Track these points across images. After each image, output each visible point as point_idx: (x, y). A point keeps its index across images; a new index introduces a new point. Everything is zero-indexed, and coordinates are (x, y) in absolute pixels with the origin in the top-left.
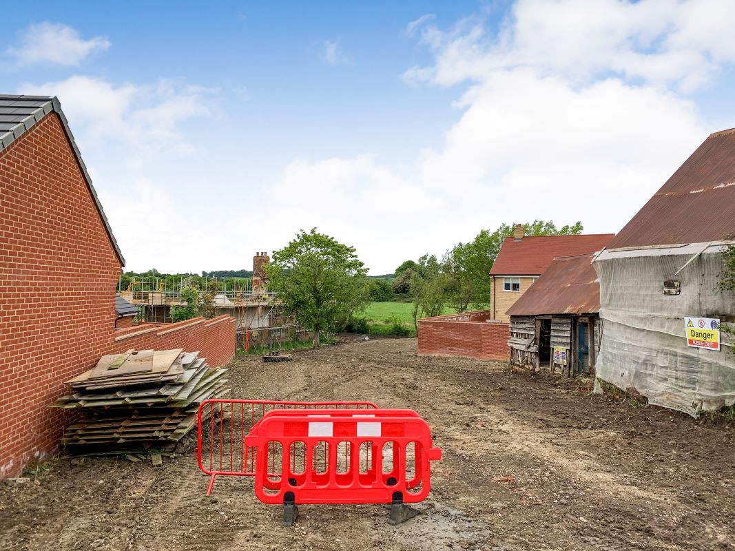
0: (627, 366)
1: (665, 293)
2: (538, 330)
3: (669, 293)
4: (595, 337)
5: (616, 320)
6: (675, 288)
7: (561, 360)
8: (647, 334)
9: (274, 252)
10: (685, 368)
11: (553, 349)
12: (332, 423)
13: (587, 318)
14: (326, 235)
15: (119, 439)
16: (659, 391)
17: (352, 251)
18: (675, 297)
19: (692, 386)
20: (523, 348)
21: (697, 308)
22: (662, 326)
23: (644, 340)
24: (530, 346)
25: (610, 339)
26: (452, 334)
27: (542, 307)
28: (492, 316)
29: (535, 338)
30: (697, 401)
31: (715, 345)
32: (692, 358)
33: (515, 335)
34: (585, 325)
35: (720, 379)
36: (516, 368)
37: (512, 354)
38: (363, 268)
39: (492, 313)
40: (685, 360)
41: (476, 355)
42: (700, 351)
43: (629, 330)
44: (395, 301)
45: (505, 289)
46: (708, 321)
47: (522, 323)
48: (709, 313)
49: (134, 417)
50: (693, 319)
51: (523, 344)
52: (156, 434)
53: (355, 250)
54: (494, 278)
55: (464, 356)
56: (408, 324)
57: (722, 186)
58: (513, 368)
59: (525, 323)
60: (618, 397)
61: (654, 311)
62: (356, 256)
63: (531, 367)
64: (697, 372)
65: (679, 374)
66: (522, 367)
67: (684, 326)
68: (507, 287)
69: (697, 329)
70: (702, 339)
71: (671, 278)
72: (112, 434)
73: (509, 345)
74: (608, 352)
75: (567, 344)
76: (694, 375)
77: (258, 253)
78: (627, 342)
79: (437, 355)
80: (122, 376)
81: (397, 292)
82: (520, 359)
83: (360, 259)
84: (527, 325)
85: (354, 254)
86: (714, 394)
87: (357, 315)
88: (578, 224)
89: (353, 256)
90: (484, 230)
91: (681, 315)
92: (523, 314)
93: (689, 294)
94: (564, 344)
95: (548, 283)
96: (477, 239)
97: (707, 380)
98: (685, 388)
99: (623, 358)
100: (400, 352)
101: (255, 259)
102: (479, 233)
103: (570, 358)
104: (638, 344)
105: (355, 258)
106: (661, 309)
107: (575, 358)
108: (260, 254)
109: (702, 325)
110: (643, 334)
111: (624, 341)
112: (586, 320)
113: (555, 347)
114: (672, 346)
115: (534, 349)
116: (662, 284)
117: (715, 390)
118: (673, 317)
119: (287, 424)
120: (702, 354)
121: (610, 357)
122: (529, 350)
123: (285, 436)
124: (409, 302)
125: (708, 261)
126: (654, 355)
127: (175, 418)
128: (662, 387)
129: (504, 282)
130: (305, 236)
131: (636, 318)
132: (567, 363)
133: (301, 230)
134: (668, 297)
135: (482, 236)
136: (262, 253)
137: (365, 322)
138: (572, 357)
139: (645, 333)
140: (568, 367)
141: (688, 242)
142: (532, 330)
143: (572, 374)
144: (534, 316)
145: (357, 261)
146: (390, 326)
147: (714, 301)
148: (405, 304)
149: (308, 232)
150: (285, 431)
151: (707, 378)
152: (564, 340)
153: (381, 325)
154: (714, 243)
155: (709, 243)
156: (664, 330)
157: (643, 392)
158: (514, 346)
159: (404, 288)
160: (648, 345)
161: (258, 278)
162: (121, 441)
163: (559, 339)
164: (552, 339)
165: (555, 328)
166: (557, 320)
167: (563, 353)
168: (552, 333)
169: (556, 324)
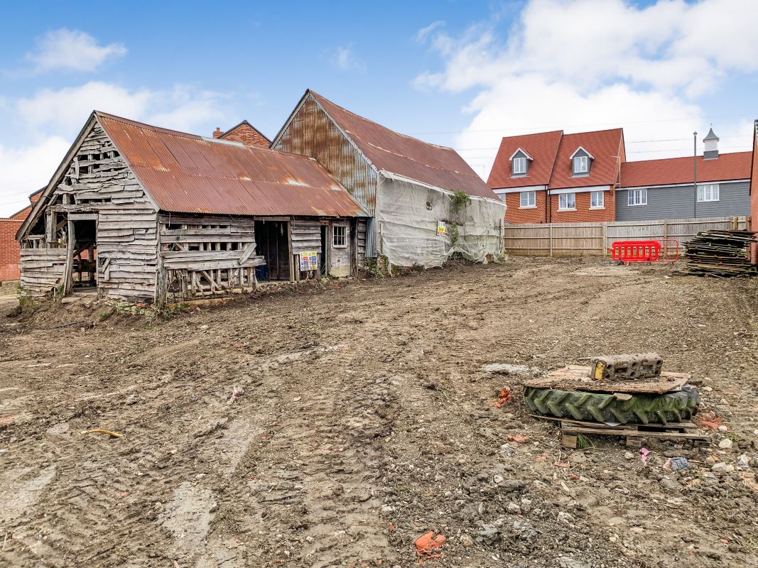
3: (429, 209)
7: (310, 265)
8: (419, 231)
11: (296, 255)
21: (440, 217)
24: (248, 259)
25: (390, 236)
40: (435, 242)
48: (442, 220)
51: (225, 258)
59: (225, 226)
75: (318, 247)
84: (232, 229)
93: (436, 210)
94: (313, 248)
99: (405, 248)
104: (414, 237)
110: (416, 231)
113: (301, 253)
116: (426, 203)
118: (431, 222)
122: (244, 265)
132: (318, 267)
140: (318, 273)
142: (249, 237)
144: (254, 217)
152: (313, 244)
156: (428, 228)
163: (306, 244)
164: (294, 245)
165: (298, 231)
166: (300, 223)
167: (313, 258)
168: (294, 238)
169: (299, 227)
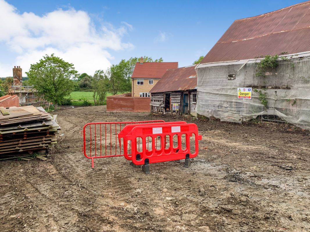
0: (210, 108)
1: (229, 79)
2: (165, 98)
3: (231, 79)
4: (191, 99)
5: (205, 91)
6: (233, 77)
7: (176, 109)
8: (219, 96)
9: (31, 65)
10: (235, 107)
11: (172, 105)
12: (162, 128)
13: (188, 92)
14: (58, 57)
15: (19, 150)
16: (225, 116)
17: (72, 66)
18: (233, 81)
19: (239, 113)
20: (158, 106)
21: (243, 84)
22: (227, 92)
23: (218, 98)
24: (161, 105)
25: (201, 99)
26: (122, 103)
27: (166, 88)
28: (132, 95)
29: (163, 101)
30: (241, 118)
31: (249, 97)
32: (240, 103)
33: (153, 101)
34: (187, 95)
35: (251, 109)
36: (154, 114)
37: (152, 108)
38: (77, 74)
39: (132, 94)
40: (235, 104)
41: (132, 111)
42: (243, 100)
43: (212, 95)
44: (81, 91)
45: (138, 84)
46: (247, 89)
47: (157, 96)
48: (247, 86)
49: (25, 138)
50: (241, 88)
51: (158, 104)
52: (41, 145)
53: (73, 65)
54: (133, 79)
55: (127, 111)
56: (91, 101)
57: (245, 39)
58: (152, 114)
59: (159, 96)
60: (205, 120)
61: (223, 87)
62: (74, 68)
63: (162, 113)
64: (241, 108)
65: (233, 109)
66: (157, 113)
67: (237, 91)
68: (138, 83)
69: (242, 92)
70: (244, 95)
71: (231, 73)
72: (15, 147)
73: (151, 105)
74: (200, 104)
75: (179, 102)
76: (239, 109)
77: (15, 67)
78: (210, 99)
79: (115, 111)
80: (17, 117)
81: (81, 87)
82: (156, 110)
83: (75, 70)
84: (160, 96)
85: (73, 67)
86: (248, 115)
87: (66, 97)
88: (161, 59)
89: (72, 68)
90: (123, 60)
91: (235, 87)
92: (158, 92)
93: (239, 79)
94: (178, 102)
95: (167, 79)
96: (120, 63)
97: (245, 110)
98: (236, 114)
99: (208, 106)
100: (98, 111)
101: (14, 70)
102: (121, 61)
103: (180, 108)
104: (216, 100)
105: (73, 69)
106: (227, 85)
107: (182, 108)
108: (16, 67)
109: (244, 90)
110: (217, 95)
111: (208, 99)
112: (187, 93)
113: (173, 104)
114: (231, 99)
115: (163, 105)
116: (227, 76)
117: (248, 113)
118: (232, 88)
119: (144, 129)
120: (244, 101)
121: (201, 105)
122: (161, 106)
123: (143, 134)
124: (87, 91)
125: (249, 66)
126: (223, 103)
127: (48, 137)
128: (226, 114)
129: (137, 81)
130: (48, 58)
131: (215, 90)
132: (179, 110)
133: (46, 55)
134: (230, 81)
135: (122, 62)
136: (18, 67)
137: (70, 100)
138: (181, 107)
139: (219, 95)
140: (179, 112)
141: (239, 59)
142: (162, 98)
143: (181, 114)
144: (163, 93)
145: (74, 70)
146: (82, 102)
147: (250, 81)
148: (85, 92)
149: (50, 56)
150: (143, 132)
151: (245, 109)
152: (177, 101)
153: (77, 102)
154: (250, 60)
155: (249, 60)
156: (228, 93)
157: (217, 117)
158: (154, 105)
159: (84, 85)
160: (221, 99)
161: (16, 79)
162: (21, 150)
163: (175, 101)
164: (172, 101)
165: (173, 97)
166: (174, 93)
167: (177, 106)
168: (172, 99)
169: (174, 95)
